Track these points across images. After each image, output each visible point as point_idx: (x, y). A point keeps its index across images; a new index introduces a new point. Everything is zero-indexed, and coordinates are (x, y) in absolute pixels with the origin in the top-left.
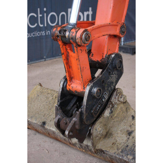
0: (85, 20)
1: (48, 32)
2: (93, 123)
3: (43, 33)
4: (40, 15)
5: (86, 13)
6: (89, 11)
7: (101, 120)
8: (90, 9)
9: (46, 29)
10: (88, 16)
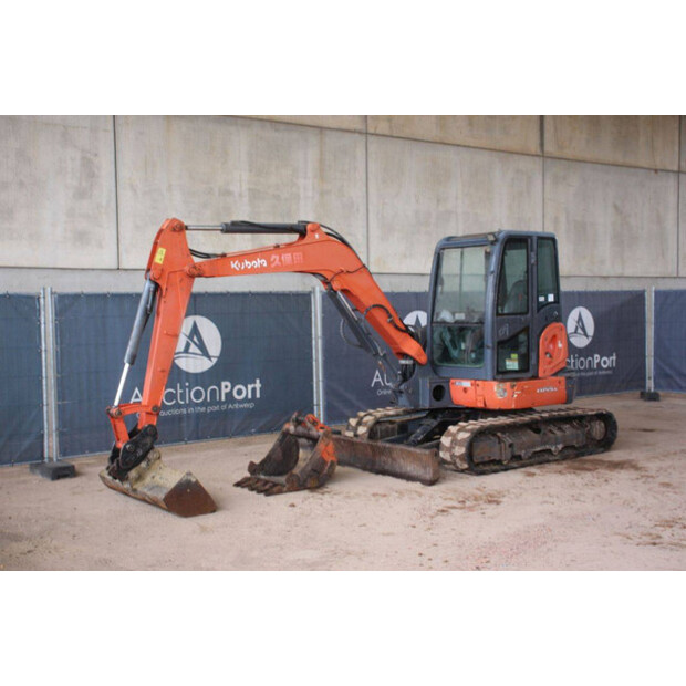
0: (250, 396)
1: (191, 410)
2: (130, 469)
3: (184, 411)
4: (180, 391)
5: (250, 387)
6: (255, 382)
7: (137, 468)
8: (258, 381)
9: (187, 406)
10: (254, 390)
